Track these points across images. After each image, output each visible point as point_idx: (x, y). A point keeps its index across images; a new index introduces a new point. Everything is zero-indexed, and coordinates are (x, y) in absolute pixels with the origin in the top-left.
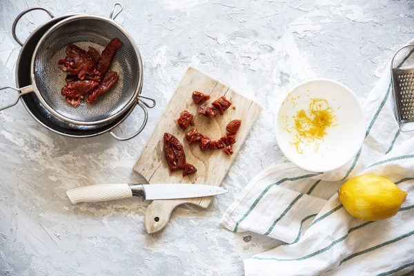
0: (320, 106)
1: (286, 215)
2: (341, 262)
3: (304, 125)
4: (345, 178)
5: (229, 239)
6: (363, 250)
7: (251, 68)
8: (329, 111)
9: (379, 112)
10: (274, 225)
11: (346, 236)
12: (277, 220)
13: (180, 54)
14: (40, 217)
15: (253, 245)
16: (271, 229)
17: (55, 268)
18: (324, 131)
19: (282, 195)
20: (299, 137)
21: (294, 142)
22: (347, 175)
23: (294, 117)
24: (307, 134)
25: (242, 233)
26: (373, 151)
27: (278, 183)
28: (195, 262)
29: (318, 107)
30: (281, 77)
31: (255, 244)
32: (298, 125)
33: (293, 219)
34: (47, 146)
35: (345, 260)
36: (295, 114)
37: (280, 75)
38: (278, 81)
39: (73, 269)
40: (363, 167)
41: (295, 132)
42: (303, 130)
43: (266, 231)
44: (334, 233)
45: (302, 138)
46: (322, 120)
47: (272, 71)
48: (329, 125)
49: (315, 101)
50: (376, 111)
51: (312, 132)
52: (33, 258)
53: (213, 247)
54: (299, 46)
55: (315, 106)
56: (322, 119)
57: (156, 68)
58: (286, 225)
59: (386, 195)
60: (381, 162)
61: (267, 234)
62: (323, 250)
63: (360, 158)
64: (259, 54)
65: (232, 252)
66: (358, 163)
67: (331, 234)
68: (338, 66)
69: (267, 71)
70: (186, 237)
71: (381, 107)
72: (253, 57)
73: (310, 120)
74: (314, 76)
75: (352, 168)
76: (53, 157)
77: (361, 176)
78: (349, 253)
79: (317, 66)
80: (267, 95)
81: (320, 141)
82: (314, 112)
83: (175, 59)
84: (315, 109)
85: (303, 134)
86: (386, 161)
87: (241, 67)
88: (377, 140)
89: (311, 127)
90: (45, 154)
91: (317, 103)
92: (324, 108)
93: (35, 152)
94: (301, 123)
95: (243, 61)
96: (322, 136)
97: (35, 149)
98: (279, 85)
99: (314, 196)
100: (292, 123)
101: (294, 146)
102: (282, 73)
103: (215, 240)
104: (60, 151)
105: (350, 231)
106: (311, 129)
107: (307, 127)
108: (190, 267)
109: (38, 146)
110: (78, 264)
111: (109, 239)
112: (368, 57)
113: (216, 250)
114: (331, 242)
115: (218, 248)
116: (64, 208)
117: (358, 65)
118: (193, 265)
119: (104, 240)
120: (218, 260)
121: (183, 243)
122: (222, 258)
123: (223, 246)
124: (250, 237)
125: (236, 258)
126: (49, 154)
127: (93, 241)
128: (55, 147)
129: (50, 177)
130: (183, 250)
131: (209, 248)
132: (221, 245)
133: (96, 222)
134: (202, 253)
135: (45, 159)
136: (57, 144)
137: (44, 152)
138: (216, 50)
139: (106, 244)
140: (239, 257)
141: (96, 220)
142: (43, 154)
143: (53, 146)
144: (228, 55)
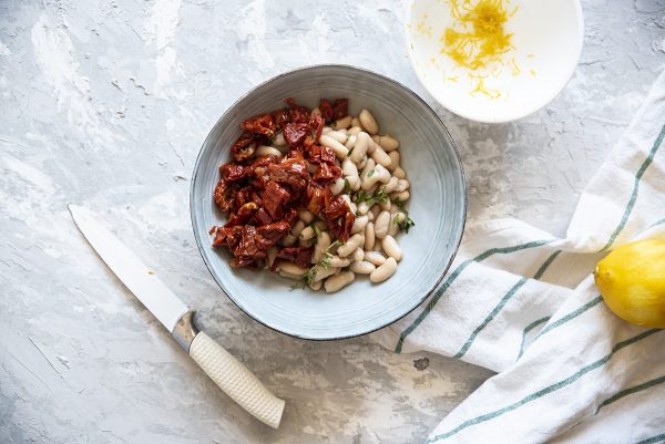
1: (496, 318)
2: (600, 407)
4: (607, 247)
5: (387, 365)
6: (640, 383)
10: (472, 338)
11: (609, 357)
12: (479, 329)
13: (290, 13)
14: (29, 325)
15: (433, 376)
16: (466, 347)
17: (61, 423)
22: (611, 242)
25: (412, 354)
27: (480, 258)
28: (324, 410)
31: (436, 373)
33: (508, 325)
34: (41, 191)
35: (607, 402)
39: (93, 423)
40: (640, 226)
43: (458, 350)
44: (582, 352)
52: (17, 403)
53: (358, 379)
57: (246, 42)
58: (494, 338)
61: (460, 355)
62: (560, 384)
63: (634, 209)
65: (394, 388)
66: (631, 218)
67: (576, 353)
70: (306, 361)
75: (620, 228)
76: (53, 212)
77: (640, 242)
78: (615, 389)
83: (282, 24)
90: (38, 205)
93: (19, 201)
97: (18, 197)
103: (361, 366)
104: (65, 200)
105: (617, 348)
108: (315, 418)
109: (23, 192)
110: (102, 414)
111: (160, 366)
112: (650, 16)
113: (363, 385)
114: (577, 369)
115: (367, 381)
116: (76, 308)
117: (631, 30)
118: (320, 413)
119: (152, 368)
120: (367, 404)
121: (300, 373)
122: (375, 400)
123: (377, 378)
124: (427, 360)
125: (401, 400)
126: (44, 206)
127: (131, 371)
128: (57, 193)
129: (47, 251)
130: (301, 385)
131: (350, 382)
132: (371, 377)
133: (135, 333)
134: (338, 390)
135: (37, 215)
136: (59, 187)
137: (36, 201)
138: (359, 6)
139: (156, 377)
140: (407, 398)
141: (136, 331)
142: (34, 205)
143: (52, 190)
144: (382, 14)
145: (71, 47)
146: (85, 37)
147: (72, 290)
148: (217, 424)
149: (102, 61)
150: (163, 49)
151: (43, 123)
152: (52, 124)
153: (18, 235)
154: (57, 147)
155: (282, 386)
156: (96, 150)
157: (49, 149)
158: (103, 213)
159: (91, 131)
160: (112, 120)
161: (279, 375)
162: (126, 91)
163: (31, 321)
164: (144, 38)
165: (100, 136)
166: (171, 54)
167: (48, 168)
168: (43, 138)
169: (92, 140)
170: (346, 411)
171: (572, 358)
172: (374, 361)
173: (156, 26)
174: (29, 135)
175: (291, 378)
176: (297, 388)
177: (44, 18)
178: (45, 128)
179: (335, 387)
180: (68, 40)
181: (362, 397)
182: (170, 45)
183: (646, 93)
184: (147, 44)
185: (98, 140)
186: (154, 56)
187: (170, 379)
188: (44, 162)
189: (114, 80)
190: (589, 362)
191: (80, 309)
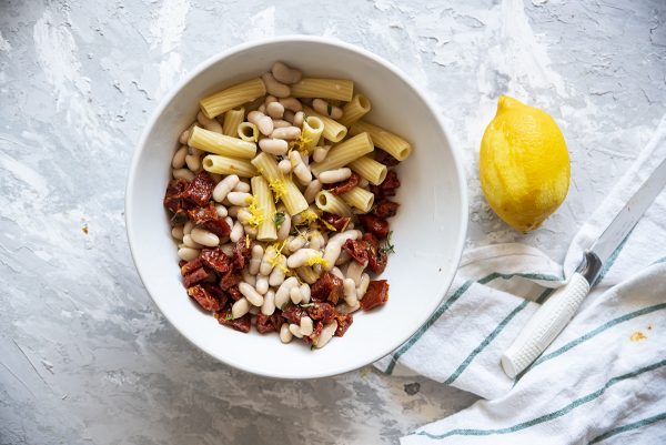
2: (591, 443)
5: (377, 387)
7: (435, 59)
11: (602, 391)
13: (300, 25)
14: (15, 328)
15: (422, 402)
17: (41, 429)
25: (403, 378)
28: (310, 429)
30: (495, 80)
34: (35, 192)
37: (492, 76)
38: (488, 88)
39: (75, 431)
43: (448, 376)
44: (575, 385)
47: (477, 67)
53: (347, 401)
54: (533, 21)
61: (452, 379)
62: (551, 416)
64: (453, 32)
65: (382, 412)
67: (569, 386)
68: (606, 64)
69: (469, 67)
72: (442, 38)
76: (45, 214)
79: (565, 62)
87: (418, 56)
90: (31, 206)
93: (11, 201)
95: (422, 45)
97: (11, 197)
98: (489, 96)
102: (497, 73)
103: (350, 388)
104: (59, 202)
105: (610, 382)
108: (301, 437)
109: (16, 191)
110: (85, 421)
111: (147, 377)
112: (664, 49)
113: (351, 407)
114: (569, 401)
115: (355, 403)
116: (64, 312)
117: (644, 63)
118: (306, 433)
119: (138, 379)
120: (355, 426)
121: (288, 391)
122: (363, 423)
123: (366, 400)
124: (418, 385)
125: (389, 423)
126: (37, 207)
127: (116, 380)
128: (50, 195)
129: (38, 253)
130: (289, 403)
131: (339, 403)
132: (360, 399)
133: (123, 342)
134: (326, 411)
135: (29, 216)
136: (53, 188)
137: (28, 202)
138: (371, 21)
139: (142, 387)
140: (395, 422)
141: (124, 339)
142: (27, 206)
143: (47, 192)
144: (395, 31)
145: (73, 46)
146: (89, 37)
147: (60, 294)
148: (200, 438)
149: (105, 62)
150: (168, 54)
151: (40, 122)
152: (50, 124)
153: (8, 236)
154: (53, 147)
155: (270, 403)
156: (93, 153)
157: (45, 149)
158: (96, 217)
159: (89, 133)
160: (111, 123)
161: (267, 392)
162: (127, 94)
163: (17, 324)
164: (149, 41)
165: (98, 139)
166: (176, 58)
167: (44, 169)
168: (40, 138)
169: (90, 143)
170: (333, 432)
171: (565, 390)
172: (364, 383)
173: (162, 30)
174: (25, 134)
175: (279, 396)
176: (286, 406)
177: (47, 15)
178: (42, 128)
179: (324, 407)
180: (71, 38)
181: (350, 419)
182: (175, 50)
183: (656, 127)
184: (152, 47)
185: (95, 142)
186: (159, 60)
187: (156, 390)
188: (40, 162)
189: (116, 82)
190: (582, 395)
191: (68, 314)
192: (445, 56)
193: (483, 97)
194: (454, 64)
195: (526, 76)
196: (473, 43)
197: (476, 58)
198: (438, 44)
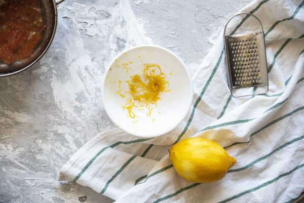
0: (153, 71)
1: (118, 176)
3: (139, 89)
4: (175, 143)
5: (65, 199)
7: (87, 33)
8: (163, 76)
9: (211, 78)
10: (107, 186)
12: (110, 181)
18: (158, 96)
19: (114, 158)
20: (133, 101)
21: (127, 106)
23: (128, 82)
24: (142, 99)
26: (206, 116)
27: (112, 146)
29: (152, 72)
30: (118, 42)
32: (133, 89)
33: (126, 181)
36: (130, 79)
37: (116, 40)
38: (114, 47)
40: (195, 131)
41: (129, 96)
42: (137, 95)
45: (136, 103)
46: (156, 86)
47: (109, 36)
48: (162, 91)
49: (148, 67)
50: (208, 78)
51: (147, 97)
54: (136, 13)
55: (148, 71)
56: (156, 84)
58: (118, 186)
59: (212, 160)
60: (215, 127)
63: (191, 123)
64: (96, 19)
66: (189, 128)
68: (174, 33)
69: (104, 36)
70: (22, 197)
71: (213, 74)
72: (90, 22)
73: (144, 85)
74: (150, 43)
75: (183, 133)
79: (153, 32)
80: (104, 60)
81: (152, 106)
82: (148, 77)
84: (149, 74)
85: (137, 99)
86: (219, 126)
87: (78, 32)
88: (209, 105)
89: (146, 91)
91: (151, 69)
92: (157, 73)
94: (135, 87)
95: (80, 26)
96: (155, 101)
98: (115, 51)
99: (148, 158)
100: (126, 87)
101: (127, 111)
102: (118, 38)
103: (51, 200)
106: (145, 93)
107: (141, 91)
112: (202, 24)
117: (193, 31)
124: (85, 197)
144: (65, 19)
183: (200, 63)
192: (91, 31)
193: (112, 51)
194: (97, 35)
195: (134, 40)
196: (106, 24)
197: (108, 32)
198: (88, 25)
